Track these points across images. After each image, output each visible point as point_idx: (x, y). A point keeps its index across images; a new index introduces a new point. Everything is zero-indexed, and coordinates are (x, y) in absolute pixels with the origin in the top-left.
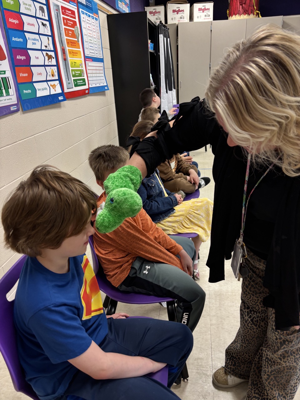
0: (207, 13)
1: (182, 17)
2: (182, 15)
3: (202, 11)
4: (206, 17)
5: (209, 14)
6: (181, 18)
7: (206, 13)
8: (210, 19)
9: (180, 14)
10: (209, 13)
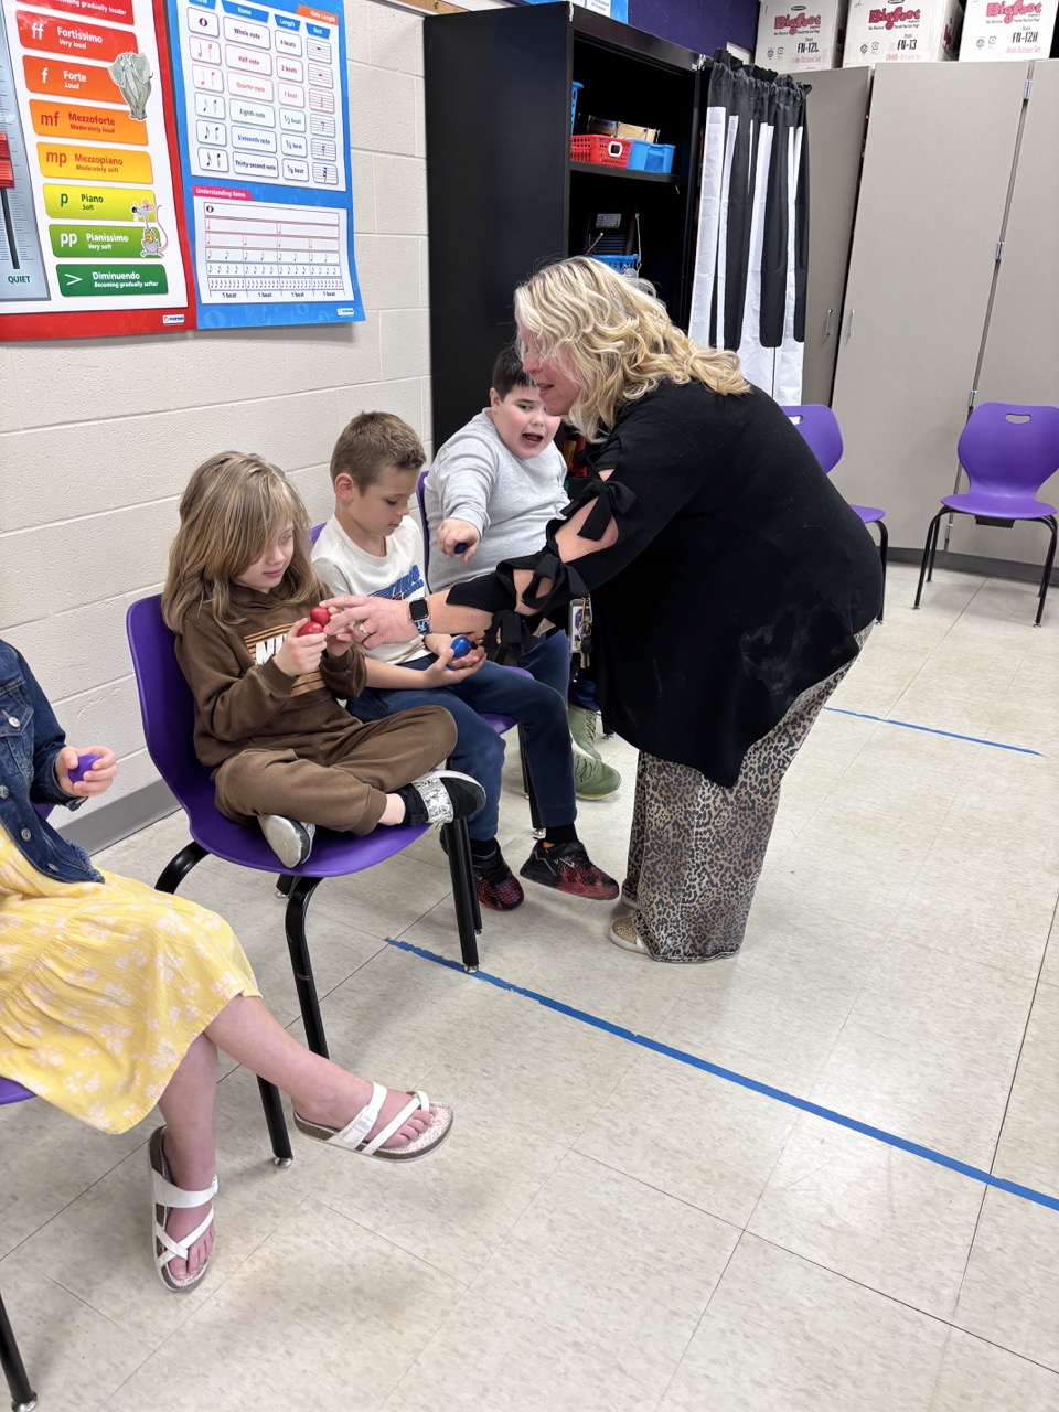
0: (1027, 24)
1: (908, 42)
2: (908, 31)
3: (1001, 17)
4: (1016, 44)
5: (1033, 30)
6: (902, 44)
7: (1023, 23)
8: (1038, 50)
9: (901, 30)
10: (1034, 27)
